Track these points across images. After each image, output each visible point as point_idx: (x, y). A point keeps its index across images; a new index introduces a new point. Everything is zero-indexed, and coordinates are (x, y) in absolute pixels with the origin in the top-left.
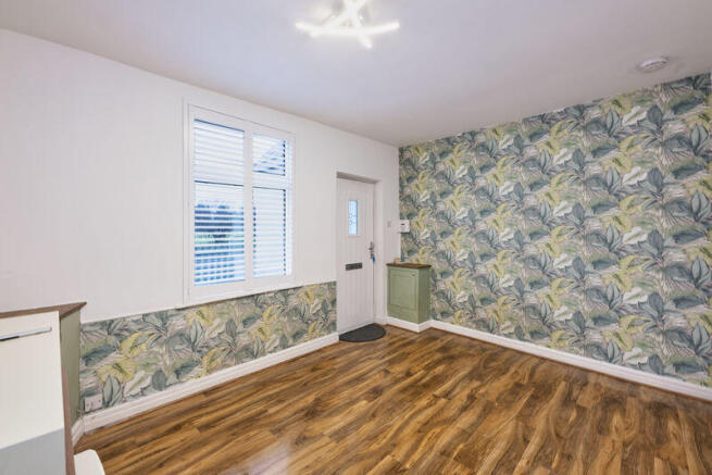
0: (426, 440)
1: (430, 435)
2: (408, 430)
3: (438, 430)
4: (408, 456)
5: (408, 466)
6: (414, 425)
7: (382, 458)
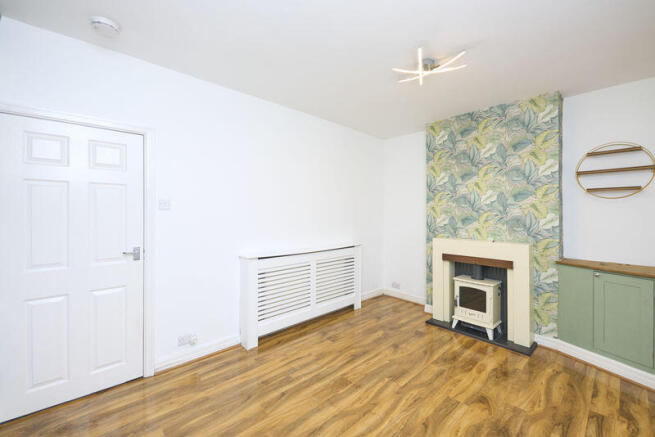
0: (371, 396)
1: (366, 401)
2: (386, 406)
3: (357, 405)
4: (386, 386)
5: (387, 380)
6: (379, 412)
7: (406, 385)
